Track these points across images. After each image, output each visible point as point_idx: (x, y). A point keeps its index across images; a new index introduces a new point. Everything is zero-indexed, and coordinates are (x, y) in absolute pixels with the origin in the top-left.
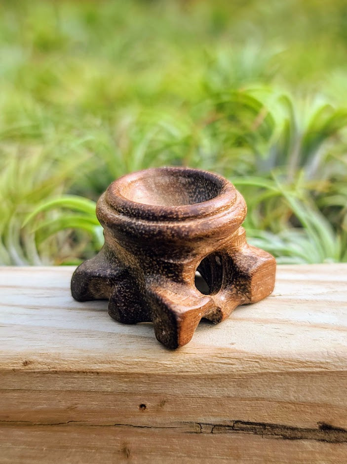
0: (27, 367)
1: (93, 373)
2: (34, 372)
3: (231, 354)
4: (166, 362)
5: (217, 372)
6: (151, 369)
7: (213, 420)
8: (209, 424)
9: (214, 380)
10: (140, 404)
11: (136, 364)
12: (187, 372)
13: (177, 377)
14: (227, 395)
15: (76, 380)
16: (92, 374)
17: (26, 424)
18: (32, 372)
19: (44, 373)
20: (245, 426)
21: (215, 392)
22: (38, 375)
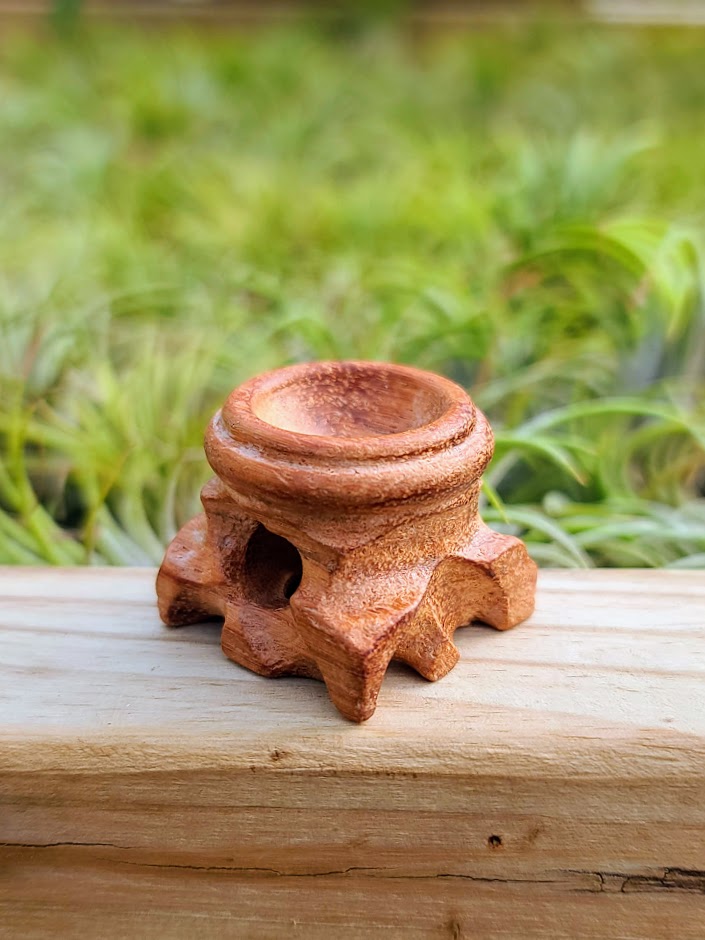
0: (278, 763)
1: (405, 774)
2: (292, 774)
3: (670, 740)
4: (546, 755)
5: (640, 774)
6: (517, 768)
7: (627, 867)
8: (618, 875)
9: (637, 790)
10: (490, 835)
11: (489, 758)
12: (587, 773)
13: (566, 783)
14: (657, 818)
15: (371, 789)
16: (403, 778)
17: (267, 873)
18: (287, 773)
19: (310, 775)
20: (685, 878)
21: (635, 813)
22: (300, 779)
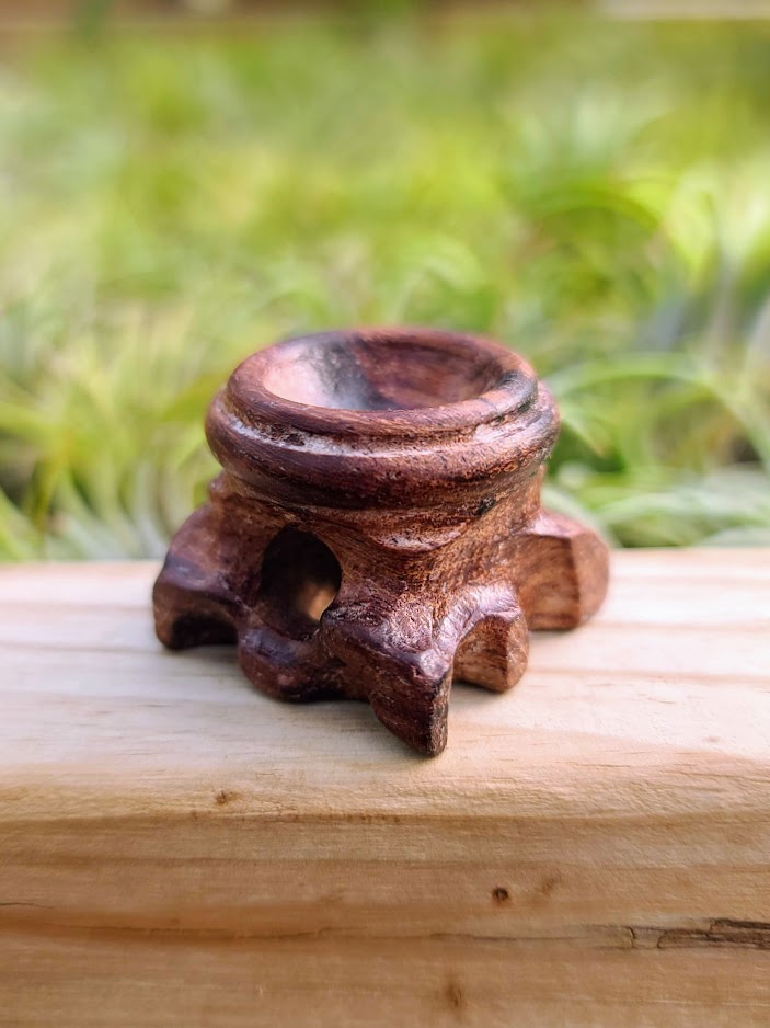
0: (225, 807)
1: (384, 818)
2: (243, 819)
3: (715, 766)
4: (561, 790)
5: (677, 808)
6: (525, 806)
7: (663, 920)
8: (652, 929)
9: (676, 829)
10: (494, 887)
11: (489, 795)
12: (612, 810)
13: (587, 824)
14: (701, 861)
15: (343, 836)
16: (383, 822)
17: (221, 937)
18: (237, 819)
19: (265, 823)
20: (736, 930)
21: (675, 856)
22: (253, 826)
